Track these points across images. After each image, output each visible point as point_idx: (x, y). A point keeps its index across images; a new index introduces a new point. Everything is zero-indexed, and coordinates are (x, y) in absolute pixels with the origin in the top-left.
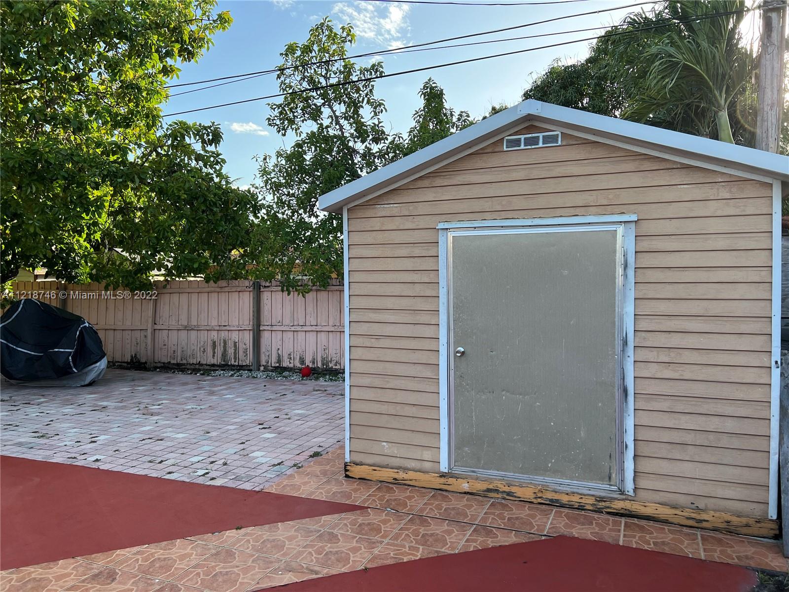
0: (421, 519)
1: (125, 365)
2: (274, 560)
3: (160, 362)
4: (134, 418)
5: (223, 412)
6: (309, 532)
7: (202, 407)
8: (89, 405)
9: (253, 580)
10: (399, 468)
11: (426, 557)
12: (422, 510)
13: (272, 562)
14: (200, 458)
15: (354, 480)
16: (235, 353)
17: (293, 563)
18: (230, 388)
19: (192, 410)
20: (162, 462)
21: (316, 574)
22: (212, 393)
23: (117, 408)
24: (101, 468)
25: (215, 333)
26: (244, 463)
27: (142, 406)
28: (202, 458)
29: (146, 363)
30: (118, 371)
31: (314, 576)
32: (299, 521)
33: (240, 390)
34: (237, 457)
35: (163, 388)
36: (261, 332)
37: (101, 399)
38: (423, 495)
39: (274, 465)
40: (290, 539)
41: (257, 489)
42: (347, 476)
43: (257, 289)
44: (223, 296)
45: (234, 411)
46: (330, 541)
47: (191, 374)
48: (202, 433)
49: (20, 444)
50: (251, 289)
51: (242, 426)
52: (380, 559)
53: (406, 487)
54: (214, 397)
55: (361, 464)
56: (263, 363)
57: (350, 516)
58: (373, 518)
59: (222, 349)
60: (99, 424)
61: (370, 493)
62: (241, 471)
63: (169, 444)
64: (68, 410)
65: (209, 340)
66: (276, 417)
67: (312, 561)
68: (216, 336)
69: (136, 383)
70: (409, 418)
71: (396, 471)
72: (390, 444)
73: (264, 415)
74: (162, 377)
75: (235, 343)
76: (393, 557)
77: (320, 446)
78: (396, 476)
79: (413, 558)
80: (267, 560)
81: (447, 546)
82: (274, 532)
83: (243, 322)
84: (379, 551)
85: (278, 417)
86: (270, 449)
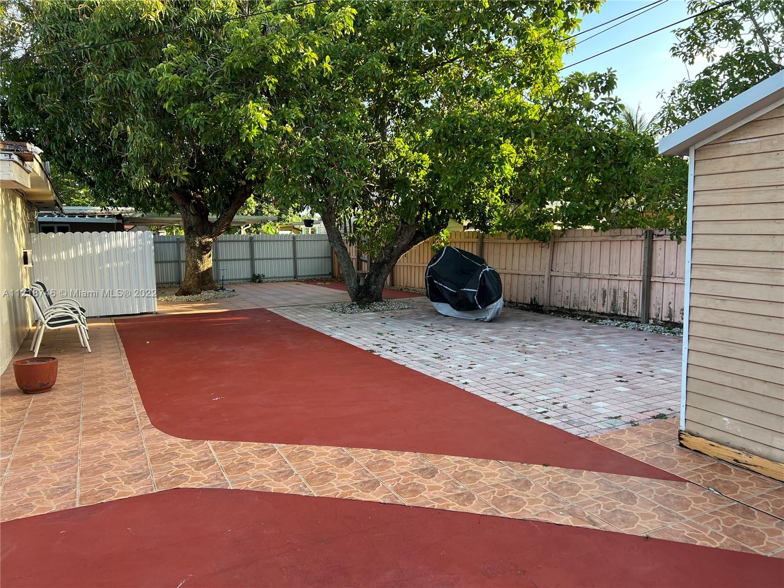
0: (747, 510)
1: (526, 306)
2: (562, 501)
3: (555, 306)
4: (510, 354)
5: (589, 360)
6: (609, 486)
7: (572, 352)
8: (481, 337)
9: (535, 511)
10: (742, 449)
11: (726, 548)
12: (754, 500)
13: (559, 502)
14: (546, 398)
15: (688, 450)
16: (624, 304)
17: (578, 509)
18: (610, 338)
19: (560, 354)
20: (513, 394)
21: (594, 525)
22: (588, 340)
23: (501, 343)
24: (466, 389)
25: (605, 282)
26: (584, 409)
27: (521, 344)
28: (548, 398)
29: (542, 306)
30: (518, 312)
31: (591, 526)
32: (605, 474)
33: (617, 341)
34: (580, 403)
35: (547, 330)
36: (653, 283)
37: (493, 334)
38: (765, 485)
39: (611, 418)
40: (587, 487)
41: (582, 436)
42: (681, 445)
43: (650, 239)
44: (615, 245)
45: (600, 360)
46: (626, 501)
47: (580, 320)
48: (559, 376)
49: (422, 361)
50: (643, 238)
51: (600, 376)
52: (669, 533)
53: (749, 472)
54: (588, 345)
55: (697, 436)
56: (653, 316)
57: (661, 484)
58: (687, 492)
59: (612, 298)
60: (482, 354)
61: (699, 468)
62: (575, 417)
63: (527, 380)
64: (465, 340)
65: (600, 289)
66: (639, 372)
67: (597, 512)
68: (607, 285)
69: (527, 323)
70: (758, 396)
71: (738, 451)
72: (733, 421)
73: (629, 368)
74: (551, 320)
75: (625, 293)
76: (685, 537)
77: (670, 409)
78: (738, 458)
79: (708, 544)
80: (556, 499)
81: (762, 546)
82: (576, 477)
83: (634, 272)
84: (673, 526)
85: (641, 373)
86: (615, 402)
